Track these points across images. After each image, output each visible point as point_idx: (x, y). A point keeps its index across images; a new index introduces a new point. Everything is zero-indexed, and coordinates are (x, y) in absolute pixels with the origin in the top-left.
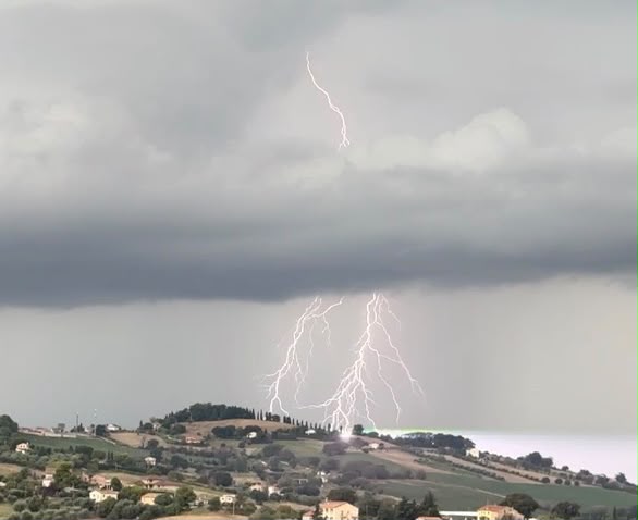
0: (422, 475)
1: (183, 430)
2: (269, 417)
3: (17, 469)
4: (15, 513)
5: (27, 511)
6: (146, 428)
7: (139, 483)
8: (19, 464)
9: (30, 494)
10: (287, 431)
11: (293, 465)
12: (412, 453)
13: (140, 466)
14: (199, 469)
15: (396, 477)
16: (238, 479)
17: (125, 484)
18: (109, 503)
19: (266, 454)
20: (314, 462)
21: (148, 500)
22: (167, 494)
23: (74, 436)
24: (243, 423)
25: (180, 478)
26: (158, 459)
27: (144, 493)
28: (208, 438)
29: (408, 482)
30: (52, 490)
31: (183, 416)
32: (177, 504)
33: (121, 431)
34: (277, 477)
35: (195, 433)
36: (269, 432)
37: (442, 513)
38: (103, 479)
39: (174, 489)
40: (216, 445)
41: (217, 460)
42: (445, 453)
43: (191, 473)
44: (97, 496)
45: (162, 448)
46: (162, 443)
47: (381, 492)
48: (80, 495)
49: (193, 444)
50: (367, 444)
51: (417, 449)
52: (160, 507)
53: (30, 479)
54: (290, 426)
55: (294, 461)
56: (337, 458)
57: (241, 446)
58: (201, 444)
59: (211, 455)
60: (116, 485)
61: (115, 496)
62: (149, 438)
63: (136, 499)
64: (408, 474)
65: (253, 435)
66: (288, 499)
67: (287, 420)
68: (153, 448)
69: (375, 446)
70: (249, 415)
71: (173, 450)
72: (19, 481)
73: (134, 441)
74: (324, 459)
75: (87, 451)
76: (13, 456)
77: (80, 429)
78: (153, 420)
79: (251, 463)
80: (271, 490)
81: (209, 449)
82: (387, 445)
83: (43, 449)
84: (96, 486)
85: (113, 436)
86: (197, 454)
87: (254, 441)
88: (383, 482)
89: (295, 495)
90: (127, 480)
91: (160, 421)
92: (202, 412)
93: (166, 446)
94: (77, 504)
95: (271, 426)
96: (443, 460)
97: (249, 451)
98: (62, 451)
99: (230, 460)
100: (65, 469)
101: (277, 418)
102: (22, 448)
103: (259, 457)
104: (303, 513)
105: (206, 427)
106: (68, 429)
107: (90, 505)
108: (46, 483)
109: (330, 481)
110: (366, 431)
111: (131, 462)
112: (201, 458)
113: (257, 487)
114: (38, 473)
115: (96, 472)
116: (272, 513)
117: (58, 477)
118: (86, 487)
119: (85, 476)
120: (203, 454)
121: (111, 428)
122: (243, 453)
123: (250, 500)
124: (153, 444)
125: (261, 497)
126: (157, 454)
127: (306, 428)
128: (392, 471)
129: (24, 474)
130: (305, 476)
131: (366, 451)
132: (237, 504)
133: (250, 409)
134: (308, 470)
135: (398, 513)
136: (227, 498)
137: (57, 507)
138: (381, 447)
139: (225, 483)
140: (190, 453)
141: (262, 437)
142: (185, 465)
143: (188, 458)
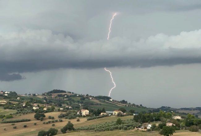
0: (100, 105)
1: (51, 95)
2: (69, 92)
3: (18, 103)
4: (17, 112)
5: (20, 111)
6: (44, 94)
7: (43, 106)
9: (20, 108)
10: (73, 95)
11: (74, 102)
12: (99, 100)
13: (43, 102)
14: (55, 103)
15: (96, 105)
16: (63, 105)
17: (40, 106)
18: (37, 109)
19: (69, 100)
20: (78, 102)
21: (45, 109)
23: (29, 96)
24: (64, 94)
25: (51, 105)
26: (46, 101)
27: (44, 108)
28: (57, 97)
29: (98, 106)
30: (25, 107)
31: (51, 92)
32: (51, 110)
33: (39, 95)
34: (71, 105)
35: (54, 96)
36: (69, 95)
37: (106, 112)
38: (36, 105)
39: (50, 107)
40: (58, 98)
41: (58, 101)
42: (105, 100)
43: (53, 104)
44: (34, 108)
45: (47, 99)
46: (47, 98)
47: (92, 108)
48: (31, 108)
49: (53, 98)
50: (89, 98)
51: (100, 99)
52: (48, 111)
53: (20, 105)
54: (73, 94)
56: (83, 101)
57: (63, 98)
58: (55, 98)
59: (57, 100)
60: (38, 106)
61: (38, 108)
62: (44, 96)
63: (43, 109)
64: (98, 104)
65: (66, 96)
66: (73, 109)
67: (73, 93)
68: (45, 99)
69: (91, 98)
70: (65, 92)
71: (49, 99)
72: (18, 105)
73: (41, 97)
74: (81, 101)
75: (32, 99)
76: (16, 100)
77: (30, 95)
78: (45, 93)
79: (65, 102)
80: (70, 107)
81: (57, 99)
82: (93, 98)
83: (23, 99)
84: (34, 106)
85: (37, 96)
86: (54, 100)
87: (66, 97)
88: (92, 106)
89: (74, 108)
91: (47, 93)
92: (55, 91)
93: (48, 98)
94: (30, 110)
95: (69, 94)
96: (105, 102)
97: (65, 99)
98: (27, 99)
99: (61, 101)
100: (28, 103)
101: (71, 93)
102: (18, 98)
103: (67, 101)
104: (77, 112)
105: (56, 94)
106: (27, 94)
107: (33, 110)
108: (24, 105)
109: (82, 106)
110: (89, 95)
111: (41, 101)
112: (55, 101)
113: (67, 107)
114: (22, 104)
115: (34, 103)
116: (71, 112)
117: (26, 104)
118: (32, 106)
119: (32, 104)
120: (55, 100)
121: (36, 94)
122: (64, 100)
123: (66, 109)
124: (45, 98)
125: (68, 109)
126: (46, 100)
127: (77, 95)
128: (94, 104)
129: (19, 104)
130: (76, 104)
131: (89, 99)
132: (64, 110)
133: (65, 91)
134: (77, 103)
135: (97, 112)
136: (61, 109)
137: (26, 110)
138: (92, 99)
139: (60, 106)
140: (53, 100)
141: (68, 97)
142: (52, 102)
143: (52, 101)
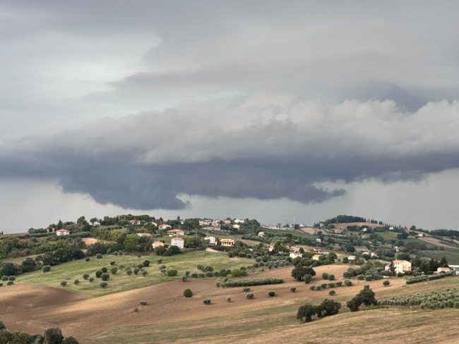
0: (442, 249)
1: (333, 227)
2: (372, 222)
3: (258, 243)
4: (256, 263)
5: (262, 262)
6: (317, 226)
7: (312, 250)
8: (259, 241)
9: (263, 255)
10: (380, 228)
11: (383, 243)
12: (438, 239)
13: (313, 242)
14: (341, 244)
15: (431, 249)
16: (358, 249)
17: (306, 250)
18: (299, 258)
19: (371, 238)
20: (393, 242)
21: (316, 258)
22: (325, 255)
23: (285, 229)
24: (361, 224)
25: (331, 248)
26: (322, 240)
27: (314, 254)
28: (345, 231)
29: (436, 252)
30: (273, 253)
31: (333, 221)
32: (328, 260)
33: (306, 227)
34: (376, 249)
35: (339, 228)
36: (373, 228)
37: (450, 266)
38: (296, 248)
39: (327, 253)
40: (349, 233)
41: (348, 240)
42: (453, 239)
43: (337, 246)
44: (293, 256)
45: (324, 235)
46: (324, 232)
47: (424, 256)
48: (285, 255)
49: (338, 233)
50: (417, 234)
51: (441, 237)
52: (321, 261)
53: (263, 248)
54: (382, 226)
55: (383, 241)
56: (403, 240)
57: (360, 234)
58: (341, 234)
59: (346, 238)
60: (302, 251)
61: (301, 256)
62: (318, 230)
63: (310, 257)
64: (436, 248)
65: (365, 229)
66: (380, 258)
67: (381, 223)
68: (320, 235)
69: (421, 235)
70: (364, 221)
71: (329, 236)
72: (258, 248)
73: (311, 231)
74: (398, 241)
75: (290, 236)
76: (257, 237)
77: (288, 226)
78: (320, 223)
79: (363, 243)
80: (373, 254)
81: (345, 236)
82: (427, 235)
83: (270, 235)
84: (293, 251)
85: (302, 229)
86: (340, 238)
87: (366, 232)
88: (425, 251)
89: (383, 256)
90: (306, 249)
91: (323, 223)
92: (342, 219)
93: (326, 234)
94: (284, 259)
95: (373, 226)
96: (453, 242)
97: (363, 237)
98: (279, 236)
99: (354, 241)
100: (279, 243)
101: (376, 222)
102: (261, 234)
103: (368, 239)
104: (386, 265)
105: (344, 226)
106: (282, 225)
107: (290, 260)
108: (271, 250)
109: (400, 251)
110: (417, 228)
111: (309, 241)
112: (341, 240)
113: (366, 253)
114: (267, 245)
115: (293, 245)
116: (372, 264)
117: (276, 247)
118: (288, 252)
119: (288, 247)
120: (342, 238)
121: (301, 225)
122: (361, 238)
123: (362, 259)
124: (320, 233)
125: (367, 257)
126: (322, 238)
127: (389, 227)
128: (429, 247)
129: (261, 245)
130: (388, 248)
131: (417, 237)
132: (356, 260)
133: (364, 218)
134: (390, 246)
135: (430, 265)
136: (351, 258)
137: (275, 260)
138: (424, 236)
139: (351, 251)
140: (337, 237)
141: (369, 231)
142: (334, 243)
143: (335, 239)
